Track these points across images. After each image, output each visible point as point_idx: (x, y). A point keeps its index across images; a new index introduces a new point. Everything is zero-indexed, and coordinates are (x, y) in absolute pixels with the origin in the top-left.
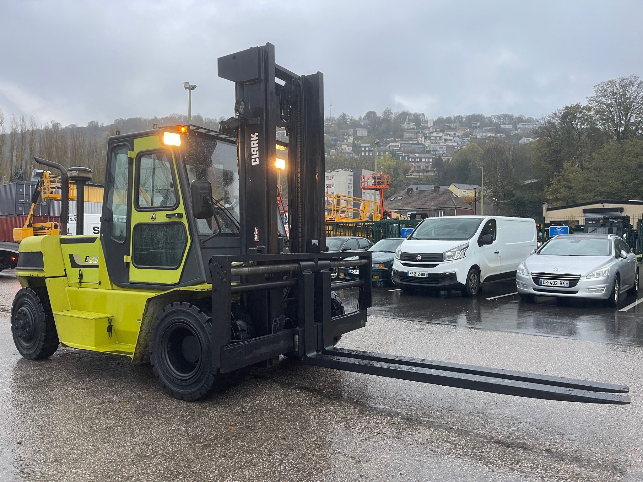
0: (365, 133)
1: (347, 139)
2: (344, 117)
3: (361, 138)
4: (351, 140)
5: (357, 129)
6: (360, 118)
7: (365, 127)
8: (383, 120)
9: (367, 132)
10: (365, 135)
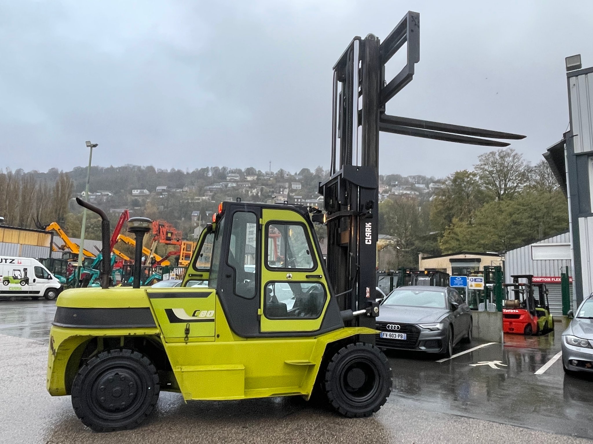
0: (299, 186)
1: (283, 191)
2: (281, 172)
3: (295, 191)
4: (286, 192)
5: (292, 183)
6: (296, 174)
7: (299, 181)
8: (315, 176)
9: (300, 186)
10: (299, 189)
